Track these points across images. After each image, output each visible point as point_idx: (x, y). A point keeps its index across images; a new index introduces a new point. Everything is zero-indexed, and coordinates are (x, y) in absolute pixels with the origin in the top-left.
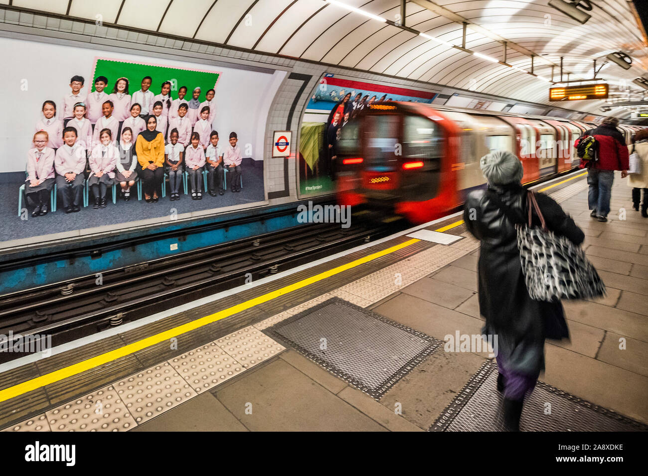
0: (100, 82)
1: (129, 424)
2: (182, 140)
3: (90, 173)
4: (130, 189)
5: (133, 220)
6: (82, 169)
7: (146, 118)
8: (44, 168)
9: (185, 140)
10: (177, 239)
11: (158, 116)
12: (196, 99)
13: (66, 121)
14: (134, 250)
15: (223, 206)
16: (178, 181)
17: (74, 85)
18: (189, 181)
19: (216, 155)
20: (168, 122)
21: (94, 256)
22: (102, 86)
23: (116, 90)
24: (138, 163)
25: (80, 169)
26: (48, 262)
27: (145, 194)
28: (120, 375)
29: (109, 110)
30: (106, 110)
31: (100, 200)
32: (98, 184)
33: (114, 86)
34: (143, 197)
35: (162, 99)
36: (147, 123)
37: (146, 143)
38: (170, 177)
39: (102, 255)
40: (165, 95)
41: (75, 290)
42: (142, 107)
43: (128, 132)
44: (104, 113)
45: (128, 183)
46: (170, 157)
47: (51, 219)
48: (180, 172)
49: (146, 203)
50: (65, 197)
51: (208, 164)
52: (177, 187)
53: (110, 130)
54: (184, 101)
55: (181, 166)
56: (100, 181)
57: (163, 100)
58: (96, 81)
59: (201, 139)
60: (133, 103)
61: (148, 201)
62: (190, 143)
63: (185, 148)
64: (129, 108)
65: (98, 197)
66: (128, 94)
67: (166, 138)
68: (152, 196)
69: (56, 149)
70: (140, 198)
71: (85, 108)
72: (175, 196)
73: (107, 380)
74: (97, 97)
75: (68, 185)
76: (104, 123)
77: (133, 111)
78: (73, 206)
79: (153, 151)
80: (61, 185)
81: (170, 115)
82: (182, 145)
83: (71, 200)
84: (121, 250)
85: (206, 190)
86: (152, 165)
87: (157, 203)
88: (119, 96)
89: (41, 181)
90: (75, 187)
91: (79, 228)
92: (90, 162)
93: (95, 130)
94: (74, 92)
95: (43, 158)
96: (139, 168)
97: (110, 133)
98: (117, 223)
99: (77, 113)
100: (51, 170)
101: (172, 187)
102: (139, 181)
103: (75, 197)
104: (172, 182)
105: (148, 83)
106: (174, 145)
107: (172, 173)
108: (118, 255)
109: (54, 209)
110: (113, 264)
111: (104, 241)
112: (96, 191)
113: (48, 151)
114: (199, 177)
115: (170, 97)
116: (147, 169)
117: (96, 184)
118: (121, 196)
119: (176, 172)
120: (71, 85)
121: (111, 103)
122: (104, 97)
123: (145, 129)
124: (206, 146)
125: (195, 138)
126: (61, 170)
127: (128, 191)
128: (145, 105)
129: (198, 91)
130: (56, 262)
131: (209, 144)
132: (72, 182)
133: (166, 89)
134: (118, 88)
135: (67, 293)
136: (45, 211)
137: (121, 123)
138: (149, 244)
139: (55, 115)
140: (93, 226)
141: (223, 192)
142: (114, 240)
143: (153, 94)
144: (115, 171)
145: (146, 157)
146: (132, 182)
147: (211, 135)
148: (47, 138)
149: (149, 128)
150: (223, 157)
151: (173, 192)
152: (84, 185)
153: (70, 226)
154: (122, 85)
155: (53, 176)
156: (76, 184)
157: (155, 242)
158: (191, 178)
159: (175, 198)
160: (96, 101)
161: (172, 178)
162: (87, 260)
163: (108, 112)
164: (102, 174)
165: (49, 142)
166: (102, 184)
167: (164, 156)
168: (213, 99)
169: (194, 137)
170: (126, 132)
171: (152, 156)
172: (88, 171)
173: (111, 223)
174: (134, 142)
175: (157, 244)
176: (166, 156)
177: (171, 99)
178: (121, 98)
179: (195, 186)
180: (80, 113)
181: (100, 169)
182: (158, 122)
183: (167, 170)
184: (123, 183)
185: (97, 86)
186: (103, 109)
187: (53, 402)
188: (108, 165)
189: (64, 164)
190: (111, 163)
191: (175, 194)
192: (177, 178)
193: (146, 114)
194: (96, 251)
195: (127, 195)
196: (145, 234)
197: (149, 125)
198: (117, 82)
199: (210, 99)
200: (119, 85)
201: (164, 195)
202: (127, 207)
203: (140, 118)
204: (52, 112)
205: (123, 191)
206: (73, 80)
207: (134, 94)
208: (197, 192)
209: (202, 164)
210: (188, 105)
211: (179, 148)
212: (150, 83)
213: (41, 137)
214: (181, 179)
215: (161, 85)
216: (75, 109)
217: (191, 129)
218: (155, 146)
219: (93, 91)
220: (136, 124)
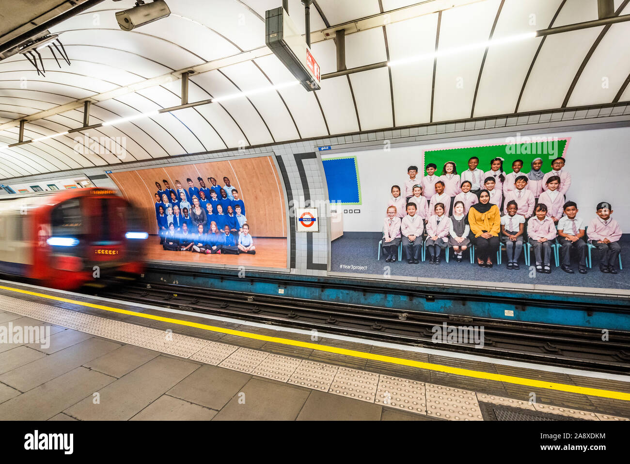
0: (430, 168)
1: (325, 388)
2: (522, 212)
3: (427, 236)
4: (462, 253)
5: (465, 279)
6: (421, 233)
7: (478, 193)
8: (394, 230)
9: (527, 211)
10: (513, 306)
11: (490, 190)
12: (537, 170)
13: (408, 198)
14: (464, 305)
15: (584, 286)
16: (517, 251)
17: (411, 173)
18: (532, 253)
19: (574, 229)
20: (503, 195)
21: (428, 300)
22: (433, 171)
23: (445, 172)
24: (471, 231)
25: (419, 232)
26: (395, 294)
27: (478, 259)
28: (349, 365)
29: (441, 188)
30: (438, 189)
31: (435, 258)
32: (433, 245)
33: (442, 169)
34: (476, 261)
35: (494, 174)
36: (479, 196)
37: (478, 214)
38: (507, 246)
39: (435, 300)
40: (495, 171)
41: (408, 318)
42: (472, 184)
43: (460, 205)
44: (437, 191)
45: (460, 247)
46: (507, 228)
47: (398, 265)
48: (519, 242)
49: (479, 267)
50: (408, 252)
51: (560, 238)
52: (516, 256)
53: (443, 204)
54: (520, 174)
55: (522, 237)
56: (435, 243)
57: (495, 176)
58: (427, 167)
59: (550, 210)
60: (463, 181)
61: (481, 265)
62: (534, 214)
63: (527, 220)
64: (459, 185)
65: (433, 255)
66: (456, 174)
67: (502, 209)
68: (486, 261)
69: (401, 218)
70: (472, 261)
71: (421, 188)
72: (513, 265)
73: (340, 363)
74: (429, 179)
75: (410, 244)
76: (437, 199)
77: (463, 188)
78: (413, 259)
79: (486, 221)
80: (405, 243)
81: (505, 188)
82: (523, 216)
83: (413, 255)
84: (452, 301)
85: (557, 264)
86: (486, 234)
87: (491, 269)
88: (449, 177)
89: (392, 239)
90: (415, 246)
91: (417, 276)
92: (427, 228)
93: (430, 204)
94: (411, 178)
95: (393, 224)
96: (472, 235)
97: (443, 206)
98: (449, 278)
99: (415, 192)
100: (398, 232)
101: (510, 257)
102: (472, 246)
103: (415, 253)
104: (510, 251)
105: (475, 163)
106: (512, 216)
107: (509, 243)
108: (449, 304)
109: (400, 259)
110: (444, 310)
111: (435, 290)
112: (432, 251)
113: (396, 219)
114: (547, 251)
115: (502, 171)
116: (480, 237)
117: (432, 245)
118: (453, 257)
119: (514, 242)
120: (409, 173)
121: (443, 184)
122: (436, 179)
123: (477, 202)
124: (557, 218)
125: (540, 209)
126: (406, 233)
127: (460, 254)
128: (475, 182)
129: (538, 162)
130: (400, 296)
131: (563, 216)
132: (413, 242)
133: (496, 165)
134: (447, 170)
135: (402, 318)
136: (394, 260)
137: (453, 198)
138: (480, 304)
139: (400, 195)
140: (428, 277)
141: (586, 271)
142: (445, 291)
143: (482, 171)
144: (449, 236)
145: (480, 226)
146: (464, 247)
147: (565, 207)
148: (396, 211)
149: (481, 202)
150: (585, 231)
151: (511, 261)
152: (422, 245)
153: (411, 273)
154: (450, 168)
155: (400, 236)
156: (416, 244)
157: (487, 303)
158: (535, 250)
159: (513, 267)
160: (429, 182)
161: (509, 248)
162: (423, 301)
163: (440, 190)
164: (437, 238)
165: (397, 213)
166: (437, 246)
167: (499, 226)
168: (563, 168)
169: (538, 208)
170: (457, 206)
171: (486, 226)
172: (425, 235)
173: (444, 277)
174: (466, 214)
175: (489, 306)
176: (502, 226)
177: (504, 174)
178: (450, 178)
179: (540, 258)
180: (417, 192)
181: (435, 234)
182: (491, 195)
183: (504, 240)
184: (456, 247)
185: (428, 171)
186: (436, 188)
187: (310, 358)
188: (442, 231)
189: (407, 229)
190: (445, 230)
191: (513, 263)
192: (516, 249)
193: (477, 189)
194: (430, 296)
195: (460, 257)
196: (475, 293)
197: (481, 199)
198: (445, 166)
199: (557, 168)
200: (447, 168)
201: (499, 262)
202: (460, 268)
203: (471, 193)
204: (398, 193)
205: (455, 253)
206: (409, 170)
207: (463, 174)
208: (543, 265)
209: (552, 236)
210: (527, 177)
211: (518, 219)
212: (478, 162)
213: (392, 210)
214: (521, 249)
215: (490, 162)
216: (413, 189)
217: (533, 201)
218: (489, 217)
219: (425, 175)
220: (467, 198)
